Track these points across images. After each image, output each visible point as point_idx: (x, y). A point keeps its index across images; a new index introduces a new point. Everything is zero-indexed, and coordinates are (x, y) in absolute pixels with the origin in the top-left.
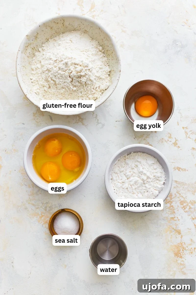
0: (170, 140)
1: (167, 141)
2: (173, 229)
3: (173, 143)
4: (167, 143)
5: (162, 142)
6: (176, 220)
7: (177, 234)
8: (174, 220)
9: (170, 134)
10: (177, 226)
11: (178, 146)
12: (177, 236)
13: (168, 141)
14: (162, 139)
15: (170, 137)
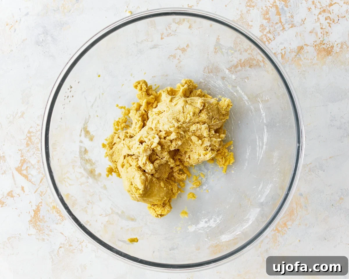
0: (178, 57)
1: (179, 61)
2: (296, 56)
3: (183, 53)
4: (182, 61)
5: (181, 67)
6: (285, 52)
7: (302, 51)
8: (285, 54)
9: (170, 57)
10: (293, 50)
11: (187, 47)
12: (306, 51)
13: (180, 59)
14: (176, 67)
15: (174, 57)
